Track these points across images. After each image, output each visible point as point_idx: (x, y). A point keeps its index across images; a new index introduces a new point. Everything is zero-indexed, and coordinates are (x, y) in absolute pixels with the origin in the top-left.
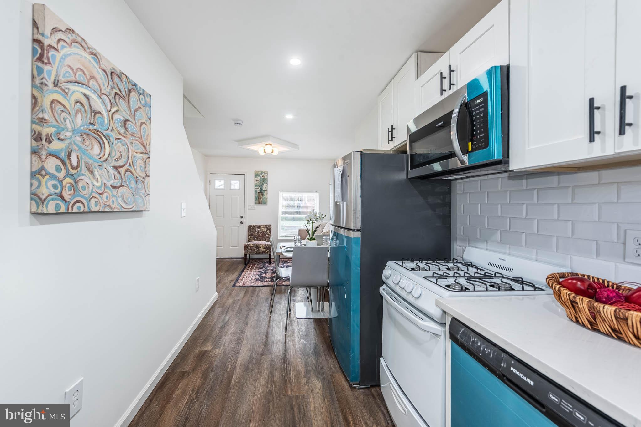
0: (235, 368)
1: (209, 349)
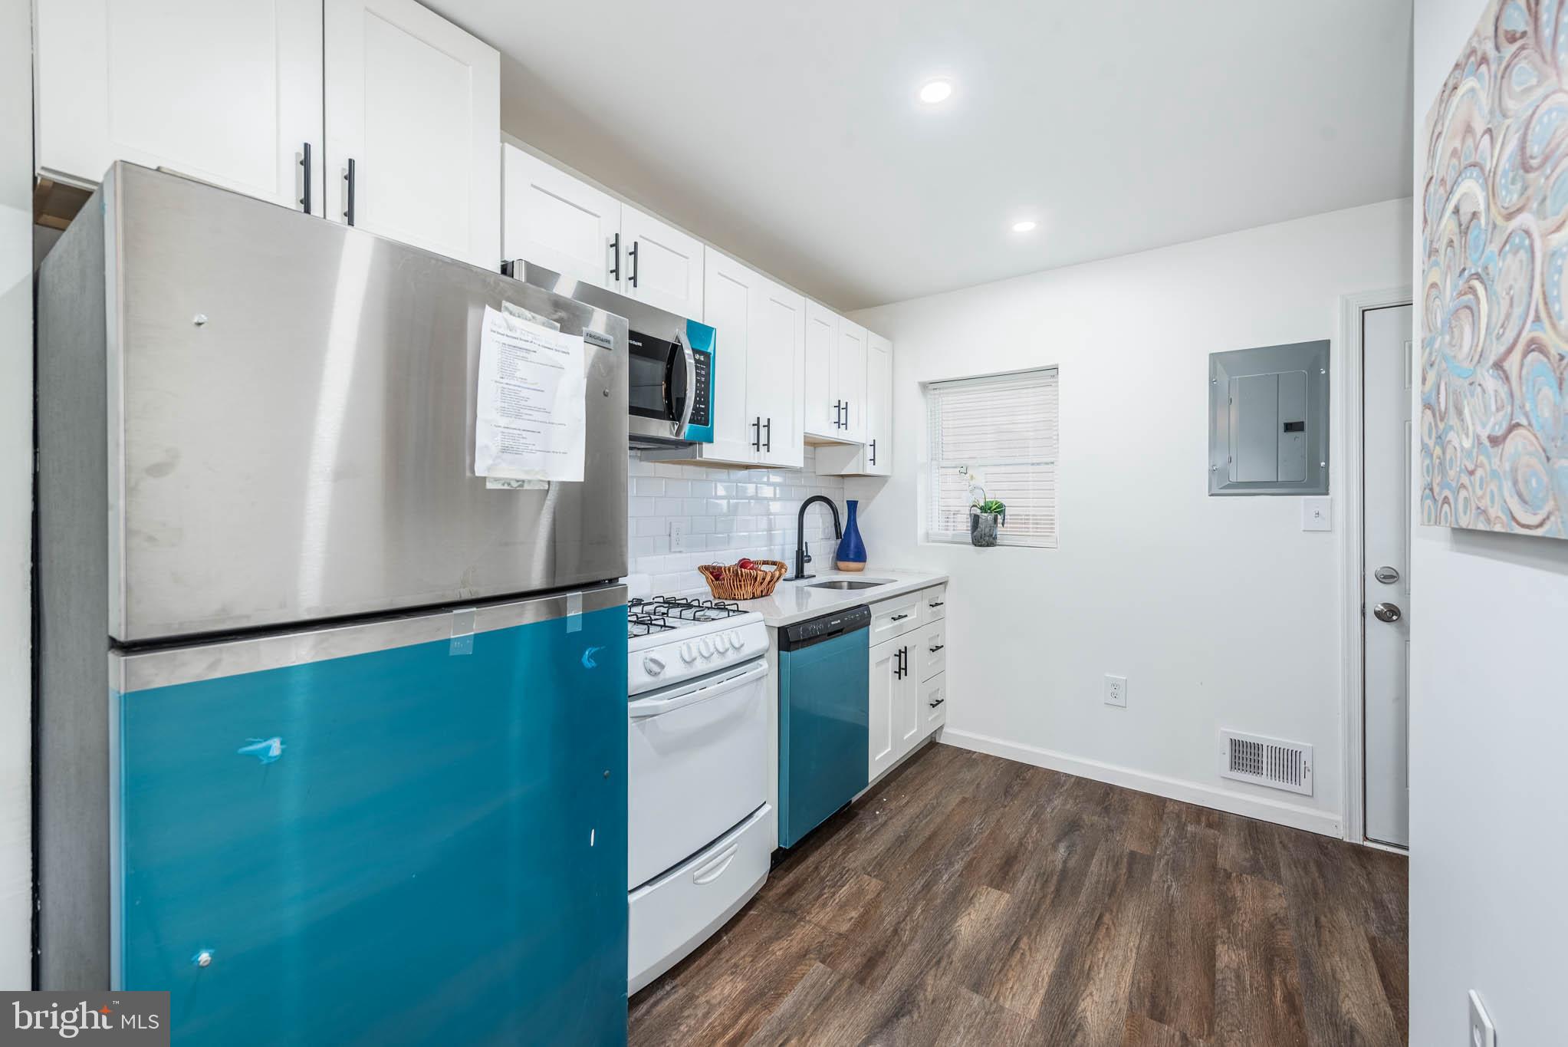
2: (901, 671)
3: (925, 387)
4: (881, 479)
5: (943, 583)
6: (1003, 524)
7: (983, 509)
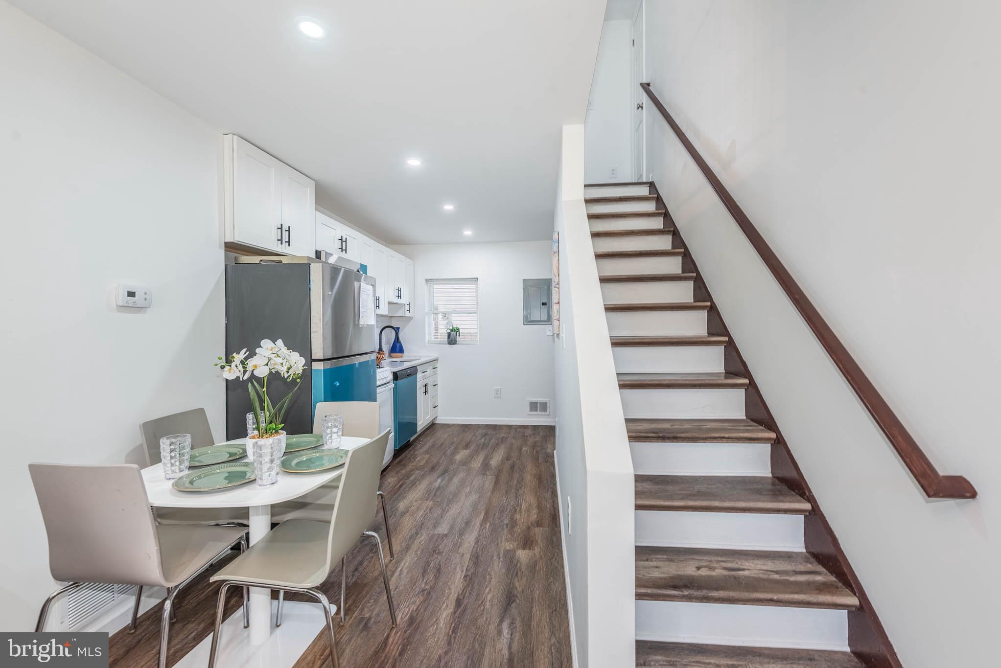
0: (481, 525)
1: (520, 551)
2: (426, 392)
3: (427, 280)
4: (410, 318)
5: (436, 360)
6: (459, 336)
7: (452, 330)
